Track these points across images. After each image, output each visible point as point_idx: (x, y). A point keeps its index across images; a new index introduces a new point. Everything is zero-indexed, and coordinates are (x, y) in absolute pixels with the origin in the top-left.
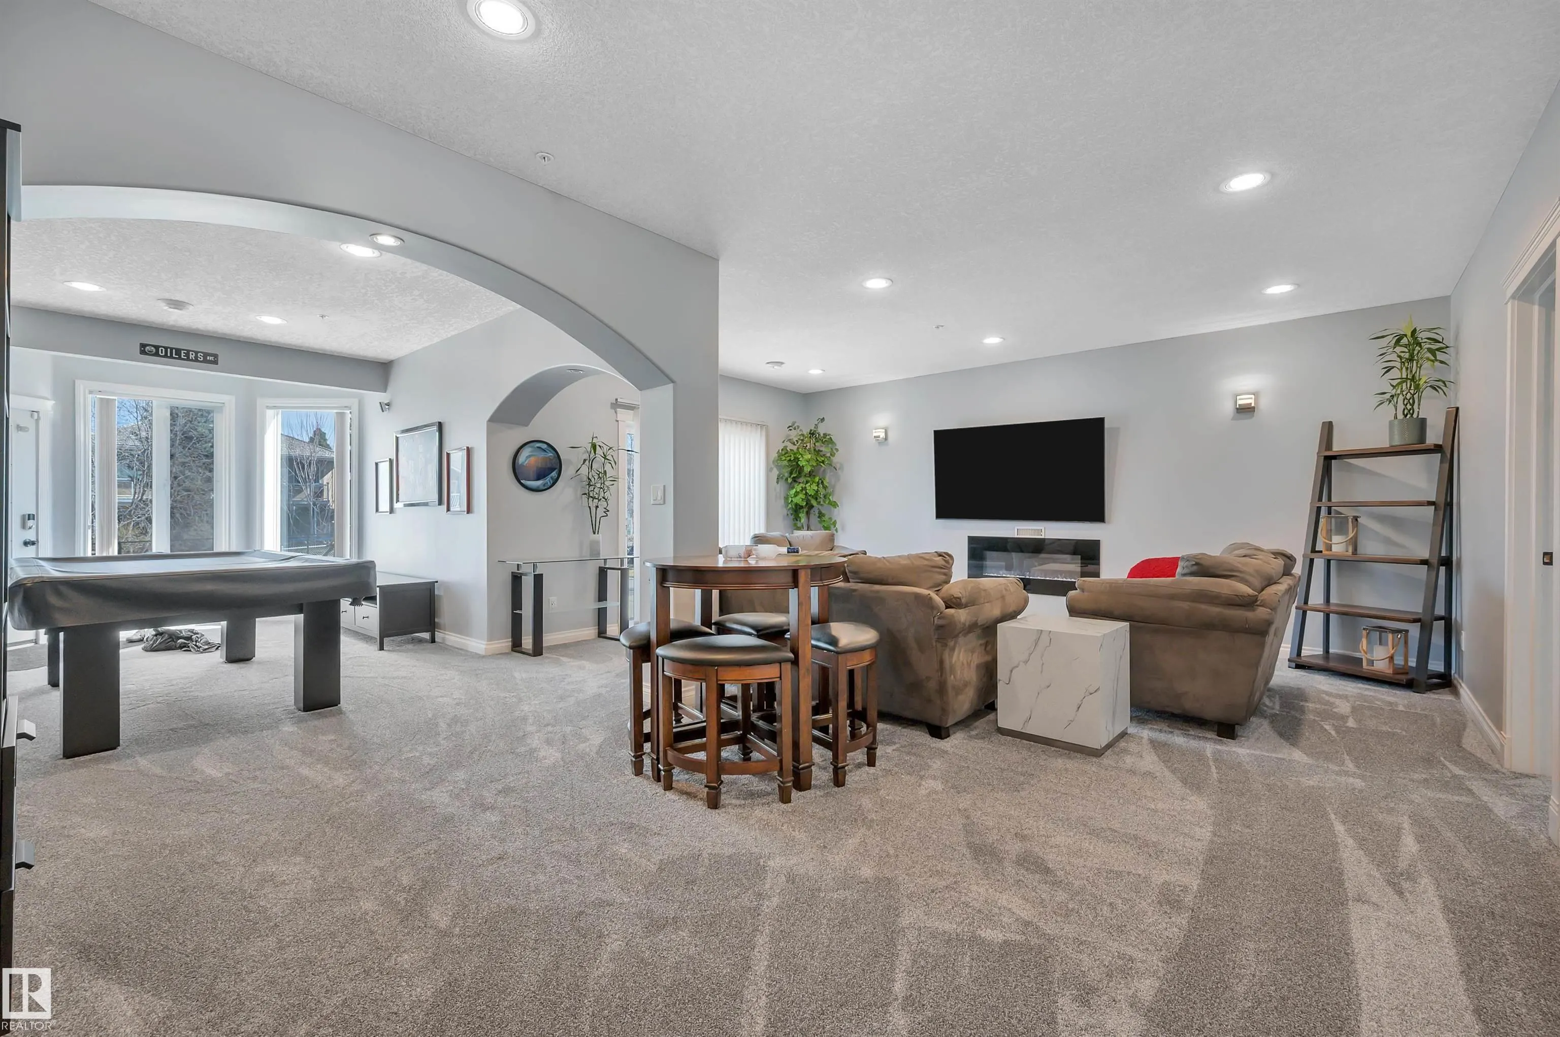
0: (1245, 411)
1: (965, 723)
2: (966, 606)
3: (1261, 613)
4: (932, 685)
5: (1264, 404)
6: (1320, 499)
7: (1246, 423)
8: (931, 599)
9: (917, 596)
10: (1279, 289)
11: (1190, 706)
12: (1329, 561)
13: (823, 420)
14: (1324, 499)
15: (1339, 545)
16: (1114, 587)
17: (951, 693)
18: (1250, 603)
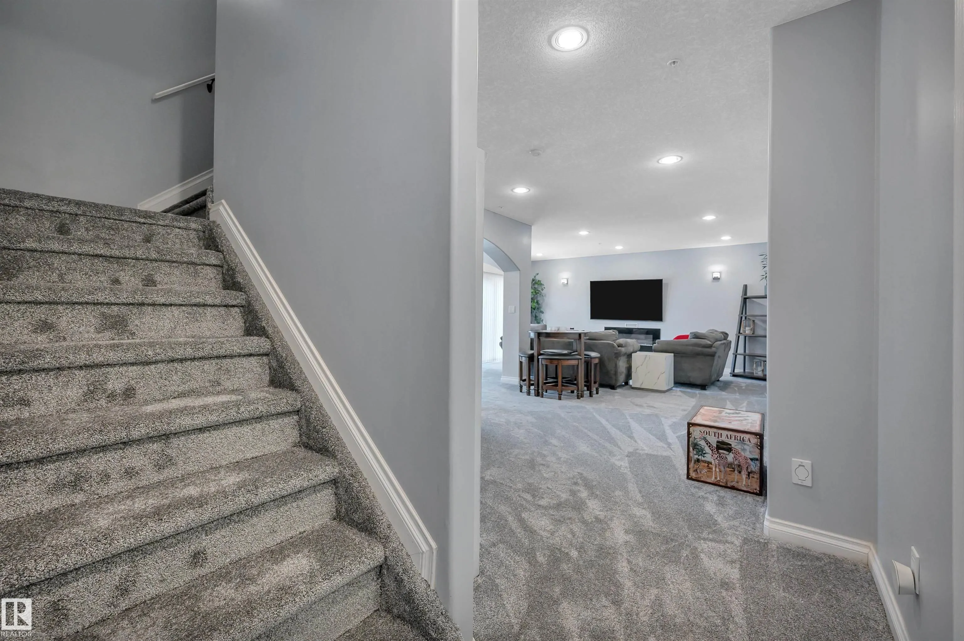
0: (716, 279)
1: (621, 386)
2: (624, 347)
3: (713, 349)
4: (613, 372)
5: (723, 276)
6: (742, 314)
7: (716, 283)
8: (613, 344)
9: (609, 344)
10: (726, 238)
11: (692, 380)
12: (745, 337)
13: (538, 274)
14: (744, 313)
15: (748, 331)
16: (668, 343)
17: (619, 374)
18: (710, 346)
